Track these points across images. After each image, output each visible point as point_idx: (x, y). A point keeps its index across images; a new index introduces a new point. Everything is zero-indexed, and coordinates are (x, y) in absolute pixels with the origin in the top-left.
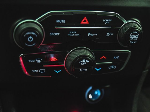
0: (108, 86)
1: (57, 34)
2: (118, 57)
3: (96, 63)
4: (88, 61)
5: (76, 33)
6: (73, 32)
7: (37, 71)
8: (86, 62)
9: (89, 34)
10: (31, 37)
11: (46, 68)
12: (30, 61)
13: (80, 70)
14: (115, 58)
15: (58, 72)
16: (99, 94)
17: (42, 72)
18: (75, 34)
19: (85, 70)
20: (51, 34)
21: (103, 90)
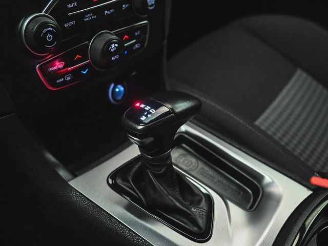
0: (134, 73)
1: (72, 23)
2: (139, 32)
3: (125, 45)
4: (116, 45)
5: (93, 15)
6: (88, 15)
7: (63, 79)
8: (115, 46)
9: (106, 12)
10: (49, 35)
11: (71, 71)
12: (51, 69)
13: (113, 59)
14: (136, 34)
15: (85, 73)
16: (122, 89)
17: (69, 79)
18: (91, 16)
19: (117, 57)
20: (66, 25)
21: (125, 83)
